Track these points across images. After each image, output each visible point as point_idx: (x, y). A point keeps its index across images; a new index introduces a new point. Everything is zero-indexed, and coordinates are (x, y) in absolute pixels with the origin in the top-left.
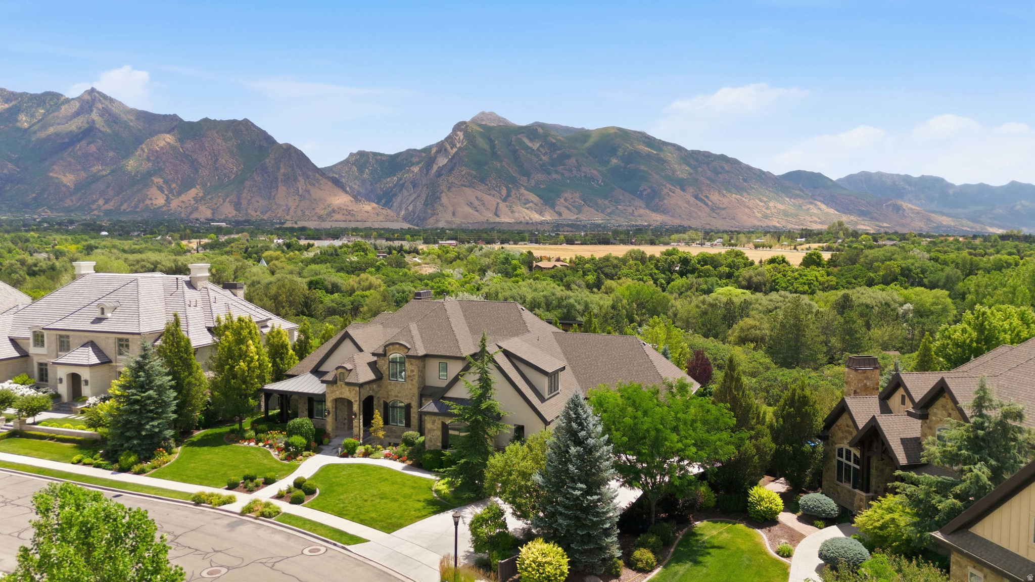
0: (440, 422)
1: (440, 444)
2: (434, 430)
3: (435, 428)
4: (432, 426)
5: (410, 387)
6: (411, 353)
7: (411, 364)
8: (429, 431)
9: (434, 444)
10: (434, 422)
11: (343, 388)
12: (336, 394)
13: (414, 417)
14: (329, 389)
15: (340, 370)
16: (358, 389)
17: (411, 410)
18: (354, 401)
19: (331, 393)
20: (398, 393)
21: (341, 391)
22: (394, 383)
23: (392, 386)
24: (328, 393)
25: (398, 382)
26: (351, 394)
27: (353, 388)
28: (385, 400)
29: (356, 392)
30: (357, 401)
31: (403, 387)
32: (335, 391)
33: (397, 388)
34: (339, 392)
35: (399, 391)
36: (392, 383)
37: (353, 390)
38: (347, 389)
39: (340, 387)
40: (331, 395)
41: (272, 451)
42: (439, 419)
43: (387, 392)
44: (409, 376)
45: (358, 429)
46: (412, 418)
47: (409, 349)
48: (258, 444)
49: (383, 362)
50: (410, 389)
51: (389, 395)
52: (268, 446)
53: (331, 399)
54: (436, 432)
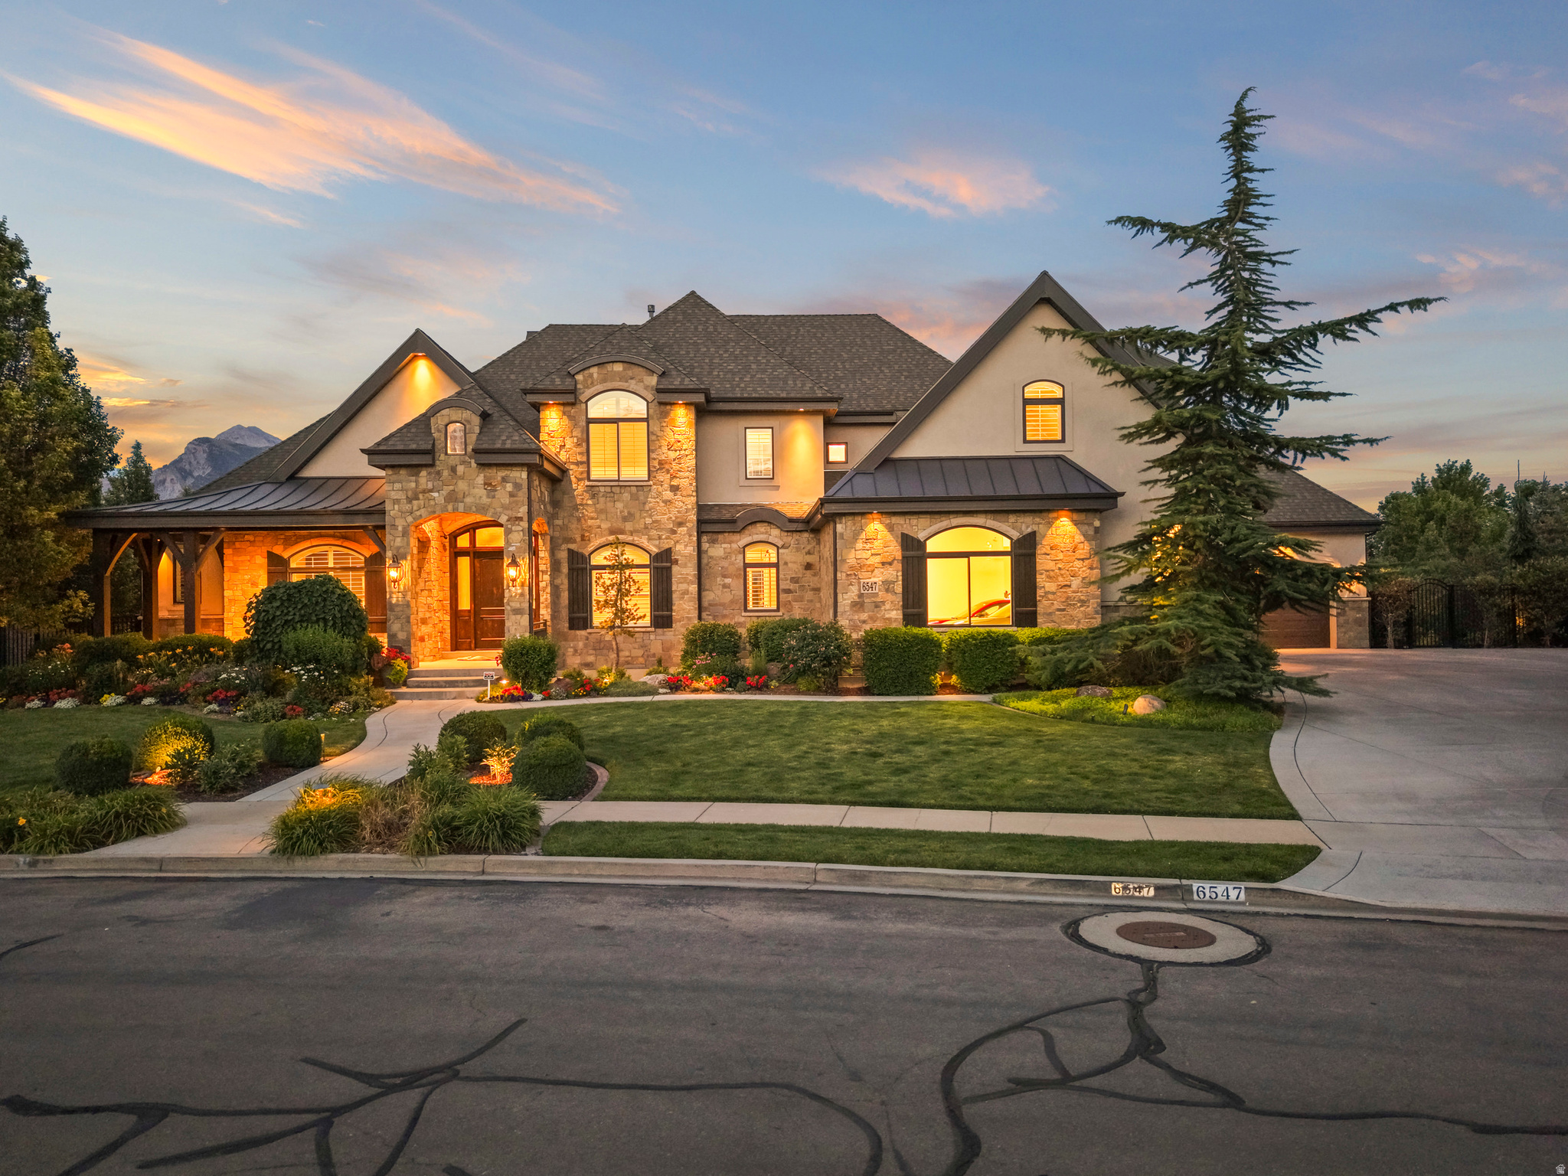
0: (895, 538)
1: (897, 614)
2: (872, 568)
3: (876, 559)
4: (865, 555)
5: (669, 495)
6: (671, 383)
8: (854, 573)
9: (872, 617)
11: (462, 478)
12: (432, 503)
13: (686, 592)
14: (397, 486)
15: (446, 412)
16: (524, 475)
17: (675, 569)
18: (508, 520)
19: (410, 500)
20: (625, 519)
21: (451, 488)
22: (608, 489)
23: (602, 500)
24: (396, 501)
25: (621, 484)
26: (494, 497)
27: (509, 473)
28: (573, 546)
29: (517, 486)
30: (521, 519)
31: (642, 498)
32: (424, 492)
33: (620, 505)
34: (444, 493)
35: (629, 513)
36: (602, 489)
37: (504, 480)
38: (480, 480)
39: (446, 473)
40: (408, 507)
41: (183, 708)
42: (890, 527)
43: (582, 521)
44: (662, 463)
45: (525, 620)
46: (676, 597)
47: (661, 373)
48: (96, 701)
49: (565, 421)
50: (670, 504)
51: (590, 529)
52: (148, 701)
53: (411, 520)
54: (879, 572)
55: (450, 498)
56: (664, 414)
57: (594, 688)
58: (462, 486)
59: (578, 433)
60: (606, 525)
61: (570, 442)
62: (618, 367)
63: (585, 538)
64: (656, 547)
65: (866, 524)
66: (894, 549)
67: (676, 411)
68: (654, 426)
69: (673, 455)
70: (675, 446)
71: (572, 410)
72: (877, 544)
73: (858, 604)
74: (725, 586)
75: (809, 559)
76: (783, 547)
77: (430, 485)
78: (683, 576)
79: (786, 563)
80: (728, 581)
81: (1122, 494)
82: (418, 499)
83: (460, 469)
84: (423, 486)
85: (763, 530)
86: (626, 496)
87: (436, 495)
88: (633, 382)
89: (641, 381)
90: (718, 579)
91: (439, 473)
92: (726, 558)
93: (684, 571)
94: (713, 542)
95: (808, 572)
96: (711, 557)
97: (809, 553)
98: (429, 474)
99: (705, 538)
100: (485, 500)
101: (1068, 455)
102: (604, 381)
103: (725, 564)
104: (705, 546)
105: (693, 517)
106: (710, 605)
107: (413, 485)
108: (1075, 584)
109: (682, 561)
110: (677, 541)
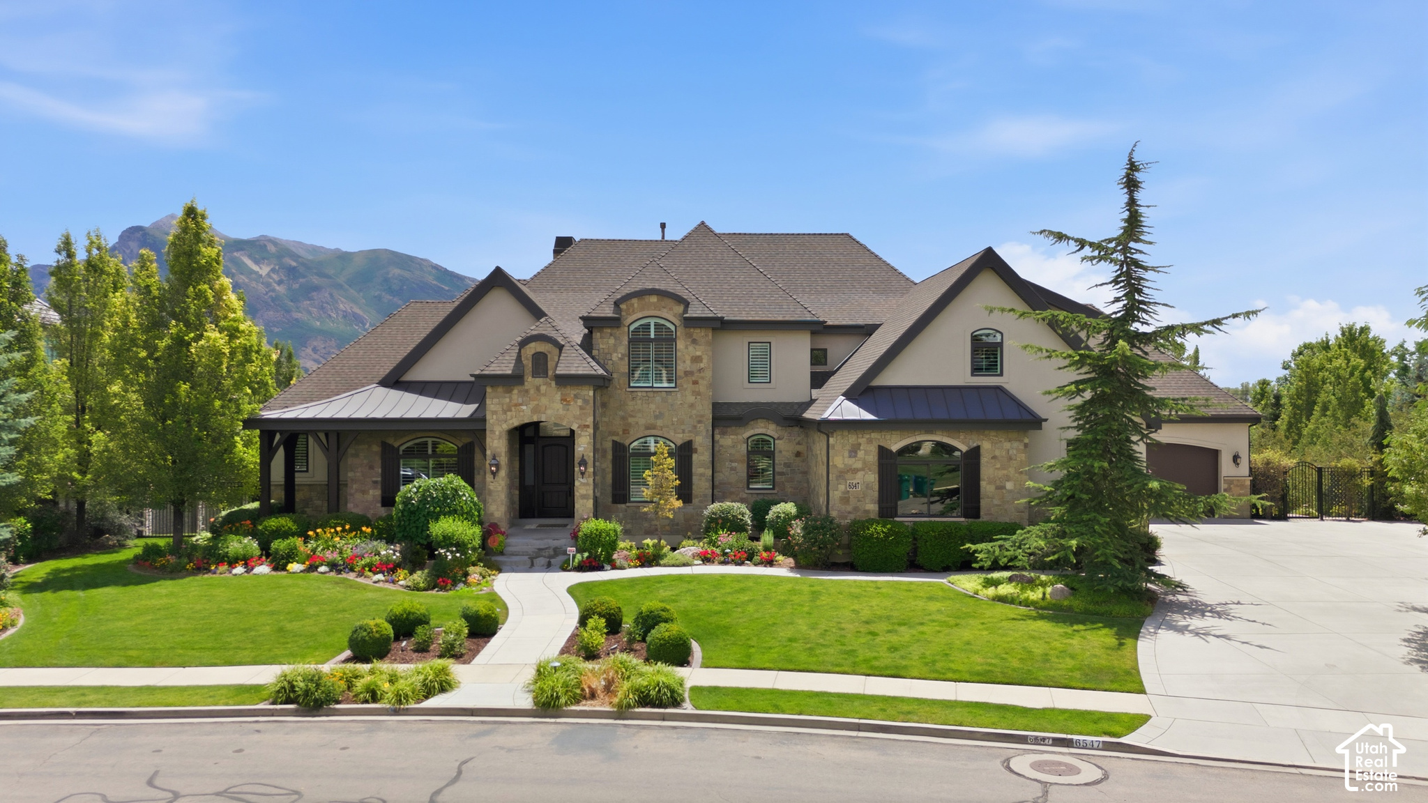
0: (873, 450)
1: (872, 507)
2: (855, 471)
3: (859, 465)
4: (850, 461)
5: (691, 399)
6: (694, 312)
7: (694, 342)
8: (842, 475)
9: (856, 509)
10: (854, 452)
11: (544, 395)
12: (522, 414)
13: (702, 475)
14: (496, 401)
15: (533, 345)
16: (591, 393)
17: (695, 457)
18: (578, 427)
19: (505, 412)
20: (656, 417)
21: (535, 403)
22: (644, 394)
23: (639, 402)
24: (494, 413)
25: (654, 390)
26: (568, 410)
27: (577, 391)
28: (616, 438)
29: (586, 401)
30: (588, 426)
31: (670, 401)
32: (516, 405)
33: (653, 406)
34: (531, 406)
35: (660, 412)
36: (639, 394)
37: (576, 397)
38: (558, 397)
39: (532, 392)
40: (503, 417)
41: (352, 576)
42: (870, 441)
43: (623, 418)
44: (687, 373)
45: (590, 503)
46: (695, 479)
47: (687, 304)
48: (284, 568)
49: (612, 341)
50: (692, 406)
51: (630, 425)
52: (323, 569)
53: (505, 427)
54: (860, 474)
55: (536, 410)
56: (689, 336)
57: (647, 560)
58: (544, 401)
59: (623, 349)
60: (642, 421)
61: (615, 357)
62: (654, 299)
63: (626, 432)
64: (680, 439)
65: (852, 438)
66: (873, 457)
67: (698, 333)
68: (681, 345)
69: (695, 367)
70: (697, 359)
71: (617, 332)
72: (861, 454)
73: (845, 499)
74: (733, 469)
75: (799, 448)
76: (779, 439)
77: (520, 401)
78: (701, 459)
79: (780, 452)
80: (734, 465)
81: (1046, 420)
82: (511, 411)
83: (543, 388)
84: (515, 402)
85: (762, 425)
86: (658, 399)
87: (524, 408)
88: (665, 310)
89: (671, 309)
90: (727, 463)
91: (527, 391)
92: (733, 447)
93: (702, 458)
94: (723, 434)
95: (798, 459)
96: (722, 446)
97: (799, 443)
98: (519, 392)
99: (717, 431)
100: (561, 412)
101: (1006, 386)
102: (642, 309)
103: (732, 451)
104: (717, 437)
105: (709, 415)
106: (720, 484)
107: (508, 400)
108: (1009, 486)
109: (700, 449)
110: (697, 434)
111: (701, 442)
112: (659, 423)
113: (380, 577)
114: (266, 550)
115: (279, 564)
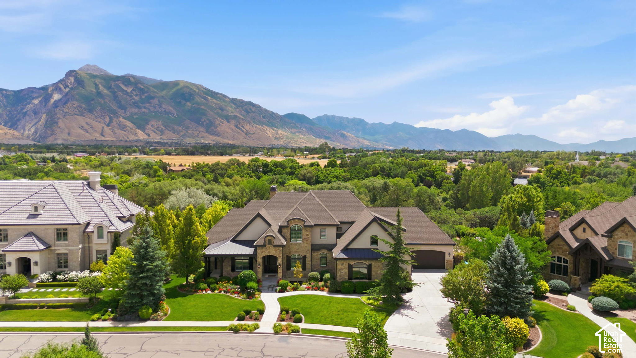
0: (347, 264)
1: (347, 277)
3: (344, 268)
4: (342, 267)
6: (307, 224)
7: (307, 231)
8: (340, 270)
9: (343, 278)
13: (308, 263)
14: (259, 250)
15: (268, 237)
16: (282, 248)
18: (278, 256)
20: (297, 249)
23: (293, 246)
24: (259, 253)
25: (297, 243)
27: (278, 248)
28: (287, 255)
29: (280, 250)
30: (281, 256)
31: (301, 245)
33: (296, 247)
36: (293, 244)
37: (278, 250)
38: (274, 249)
40: (261, 254)
41: (229, 294)
42: (346, 262)
43: (289, 250)
44: (305, 239)
45: (281, 274)
46: (307, 265)
47: (305, 222)
48: (214, 292)
49: (286, 231)
50: (306, 246)
51: (291, 251)
52: (223, 292)
53: (262, 256)
54: (344, 270)
55: (269, 252)
56: (306, 229)
57: (295, 289)
58: (271, 250)
59: (289, 233)
60: (294, 251)
61: (287, 234)
62: (297, 220)
63: (290, 253)
64: (303, 255)
65: (342, 262)
66: (347, 266)
67: (308, 229)
68: (303, 231)
69: (307, 237)
70: (307, 235)
71: (288, 228)
72: (344, 265)
73: (340, 276)
76: (328, 254)
78: (308, 260)
79: (328, 257)
80: (317, 260)
82: (263, 253)
83: (270, 248)
84: (264, 251)
85: (324, 250)
86: (298, 245)
87: (266, 252)
88: (299, 223)
89: (301, 223)
90: (315, 261)
91: (267, 248)
92: (316, 256)
94: (314, 252)
96: (314, 256)
98: (265, 248)
99: (312, 252)
100: (275, 253)
101: (378, 249)
102: (294, 223)
104: (312, 254)
105: (310, 248)
106: (313, 265)
107: (262, 250)
108: (378, 273)
109: (308, 257)
110: (307, 253)
111: (308, 255)
112: (298, 251)
113: (236, 295)
114: (209, 286)
115: (213, 290)
